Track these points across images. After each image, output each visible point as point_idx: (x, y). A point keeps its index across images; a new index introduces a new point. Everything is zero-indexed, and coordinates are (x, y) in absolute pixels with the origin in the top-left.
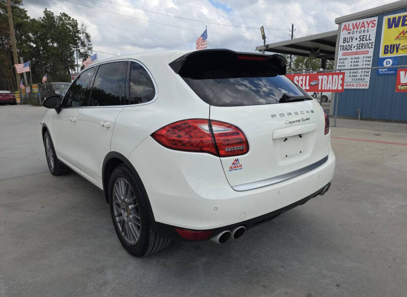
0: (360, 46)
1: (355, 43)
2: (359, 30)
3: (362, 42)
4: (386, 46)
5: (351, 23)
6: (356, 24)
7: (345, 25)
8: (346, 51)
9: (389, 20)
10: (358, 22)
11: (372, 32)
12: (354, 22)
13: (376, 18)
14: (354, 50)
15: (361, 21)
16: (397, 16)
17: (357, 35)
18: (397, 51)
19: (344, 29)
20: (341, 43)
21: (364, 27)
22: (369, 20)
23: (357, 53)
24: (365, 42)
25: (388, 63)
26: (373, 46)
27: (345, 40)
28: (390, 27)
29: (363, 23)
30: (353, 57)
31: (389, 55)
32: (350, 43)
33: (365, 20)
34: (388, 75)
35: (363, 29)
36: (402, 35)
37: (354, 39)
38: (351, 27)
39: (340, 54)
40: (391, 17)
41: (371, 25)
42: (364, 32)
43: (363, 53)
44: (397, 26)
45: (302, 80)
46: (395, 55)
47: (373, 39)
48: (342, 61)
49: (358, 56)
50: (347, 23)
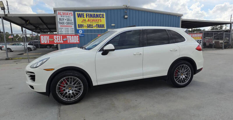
0: (68, 23)
1: (65, 21)
2: (66, 16)
3: (68, 21)
4: (78, 25)
5: (62, 12)
6: (64, 13)
7: (59, 12)
8: (62, 25)
9: (78, 14)
10: (65, 12)
11: (72, 18)
12: (63, 12)
13: (72, 12)
14: (65, 25)
15: (66, 12)
16: (80, 13)
17: (65, 18)
18: (83, 27)
19: (58, 14)
20: (59, 21)
21: (68, 14)
22: (70, 12)
23: (67, 26)
24: (69, 22)
25: (81, 32)
26: (74, 24)
27: (60, 19)
28: (78, 17)
29: (67, 13)
30: (66, 28)
31: (80, 28)
32: (63, 21)
33: (68, 12)
34: (82, 36)
35: (67, 16)
36: (83, 21)
37: (64, 20)
38: (62, 14)
39: (59, 26)
40: (79, 13)
41: (71, 14)
42: (68, 17)
43: (69, 26)
44: (81, 17)
45: (58, 38)
46: (82, 28)
47: (73, 21)
48: (60, 29)
49: (68, 28)
50: (60, 11)
